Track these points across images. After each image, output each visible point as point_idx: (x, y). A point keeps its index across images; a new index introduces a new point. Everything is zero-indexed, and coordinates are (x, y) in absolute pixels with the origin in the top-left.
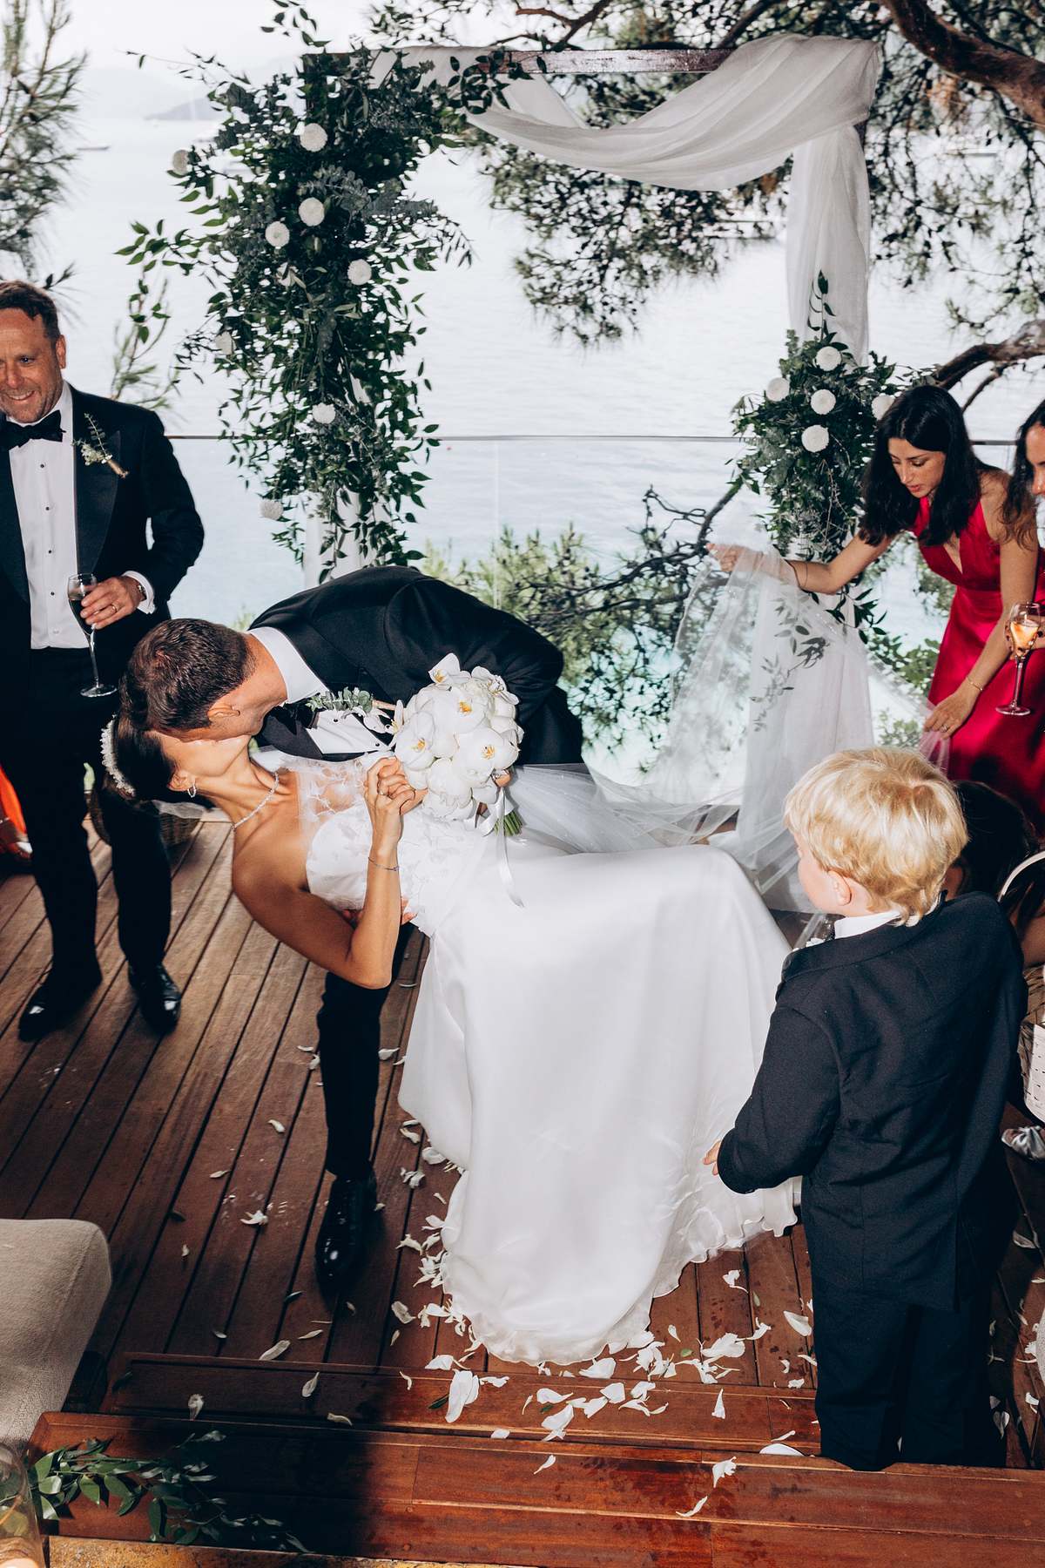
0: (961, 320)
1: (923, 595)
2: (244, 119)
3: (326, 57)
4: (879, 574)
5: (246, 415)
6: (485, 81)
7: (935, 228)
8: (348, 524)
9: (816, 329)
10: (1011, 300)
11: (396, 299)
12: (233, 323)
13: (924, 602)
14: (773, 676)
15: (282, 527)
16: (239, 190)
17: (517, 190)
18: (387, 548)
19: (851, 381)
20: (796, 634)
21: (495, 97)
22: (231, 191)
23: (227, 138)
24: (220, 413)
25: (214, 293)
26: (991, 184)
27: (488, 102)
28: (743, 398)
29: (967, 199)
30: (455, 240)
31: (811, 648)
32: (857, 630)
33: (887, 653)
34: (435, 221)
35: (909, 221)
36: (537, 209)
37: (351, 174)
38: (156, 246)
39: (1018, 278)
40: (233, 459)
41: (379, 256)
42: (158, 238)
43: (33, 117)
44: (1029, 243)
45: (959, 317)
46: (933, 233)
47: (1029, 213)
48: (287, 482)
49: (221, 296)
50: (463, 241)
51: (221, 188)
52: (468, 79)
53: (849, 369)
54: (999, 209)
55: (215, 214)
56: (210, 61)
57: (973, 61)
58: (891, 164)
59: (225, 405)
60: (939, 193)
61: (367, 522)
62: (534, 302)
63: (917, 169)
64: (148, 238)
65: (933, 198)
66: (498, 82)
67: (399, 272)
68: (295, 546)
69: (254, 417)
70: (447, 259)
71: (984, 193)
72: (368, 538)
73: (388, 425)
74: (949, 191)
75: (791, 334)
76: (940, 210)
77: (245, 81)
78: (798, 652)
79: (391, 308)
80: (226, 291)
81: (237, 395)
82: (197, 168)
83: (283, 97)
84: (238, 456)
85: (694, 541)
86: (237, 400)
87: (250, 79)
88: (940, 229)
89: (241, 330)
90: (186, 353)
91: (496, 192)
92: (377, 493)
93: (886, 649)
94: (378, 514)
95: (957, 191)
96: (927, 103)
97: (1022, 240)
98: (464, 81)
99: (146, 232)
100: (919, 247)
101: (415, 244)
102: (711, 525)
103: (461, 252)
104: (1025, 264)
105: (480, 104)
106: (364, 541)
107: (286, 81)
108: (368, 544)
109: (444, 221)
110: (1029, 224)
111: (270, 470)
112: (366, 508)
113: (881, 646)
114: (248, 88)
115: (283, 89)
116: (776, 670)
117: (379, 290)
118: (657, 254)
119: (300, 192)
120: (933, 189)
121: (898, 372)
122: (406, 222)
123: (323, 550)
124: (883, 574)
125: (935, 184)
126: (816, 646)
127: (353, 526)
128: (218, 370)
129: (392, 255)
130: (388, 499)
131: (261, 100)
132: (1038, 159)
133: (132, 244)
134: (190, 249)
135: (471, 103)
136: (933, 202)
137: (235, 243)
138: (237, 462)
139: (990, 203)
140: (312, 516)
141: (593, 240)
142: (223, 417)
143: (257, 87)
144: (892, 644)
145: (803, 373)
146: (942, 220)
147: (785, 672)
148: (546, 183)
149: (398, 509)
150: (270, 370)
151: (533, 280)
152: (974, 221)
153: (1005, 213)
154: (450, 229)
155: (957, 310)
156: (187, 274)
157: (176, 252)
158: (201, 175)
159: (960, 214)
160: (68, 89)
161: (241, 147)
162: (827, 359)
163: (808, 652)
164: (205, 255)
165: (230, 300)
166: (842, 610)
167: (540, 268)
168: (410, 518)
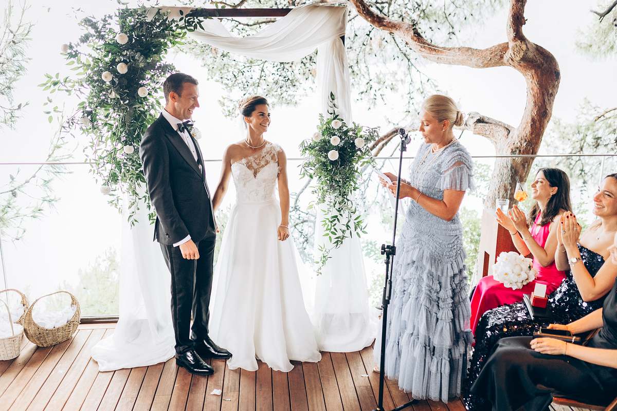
0: (389, 122)
1: (384, 224)
2: (92, 31)
3: (127, 10)
4: (366, 216)
5: (95, 152)
6: (194, 19)
7: (377, 89)
8: (141, 196)
9: (331, 114)
10: (407, 115)
11: (158, 103)
12: (90, 113)
13: (384, 227)
14: (323, 252)
15: (112, 198)
16: (91, 59)
17: (217, 74)
19: (346, 133)
20: (331, 235)
21: (198, 25)
22: (87, 60)
23: (85, 39)
24: (84, 151)
25: (80, 101)
26: (396, 74)
27: (195, 27)
28: (303, 141)
29: (388, 79)
31: (338, 241)
32: (356, 232)
33: (372, 248)
35: (368, 87)
36: (225, 81)
37: (139, 54)
38: (55, 84)
39: (409, 107)
40: (91, 170)
41: (151, 87)
42: (57, 80)
43: (14, 42)
44: (412, 94)
46: (377, 91)
48: (114, 178)
49: (84, 103)
51: (83, 59)
52: (187, 19)
53: (345, 129)
54: (400, 82)
55: (81, 70)
56: (79, 10)
57: (384, 24)
58: (359, 67)
59: (86, 148)
60: (378, 77)
62: (226, 116)
63: (369, 68)
64: (52, 80)
65: (376, 79)
66: (199, 20)
67: (160, 93)
68: (118, 207)
69: (99, 153)
71: (394, 77)
74: (381, 76)
75: (321, 115)
76: (379, 83)
77: (93, 18)
78: (333, 242)
80: (86, 101)
81: (92, 144)
82: (73, 51)
83: (109, 24)
84: (93, 169)
85: (293, 205)
86: (92, 147)
87: (95, 17)
89: (91, 116)
90: (67, 125)
91: (209, 74)
93: (371, 246)
95: (384, 77)
96: (371, 45)
97: (409, 93)
98: (185, 19)
99: (51, 78)
100: (372, 96)
104: (411, 102)
105: (192, 28)
106: (148, 203)
107: (110, 17)
110: (411, 88)
111: (106, 174)
113: (369, 245)
114: (94, 21)
115: (109, 21)
117: (151, 100)
118: (273, 98)
119: (117, 60)
120: (376, 75)
121: (364, 129)
122: (162, 73)
123: (130, 207)
124: (368, 216)
126: (340, 239)
127: (143, 197)
128: (82, 133)
129: (157, 86)
131: (100, 25)
132: (412, 65)
133: (45, 82)
134: (71, 84)
135: (188, 28)
136: (376, 80)
137: (90, 80)
138: (92, 172)
139: (397, 81)
140: (124, 193)
142: (86, 153)
143: (98, 19)
144: (373, 244)
145: (329, 131)
146: (380, 86)
147: (328, 251)
148: (228, 71)
150: (106, 133)
151: (225, 108)
152: (391, 87)
153: (402, 83)
155: (388, 119)
156: (70, 94)
157: (64, 86)
158: (74, 53)
159: (386, 84)
160: (28, 32)
161: (92, 44)
162: (335, 125)
163: (337, 242)
164: (77, 86)
165: (87, 104)
166: (349, 224)
167: (227, 103)
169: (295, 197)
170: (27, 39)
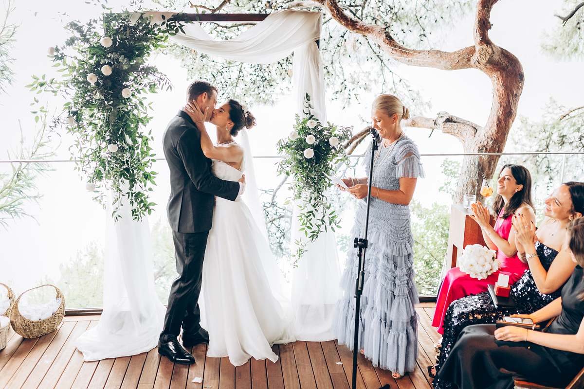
2: (78, 35)
3: (111, 15)
4: (341, 212)
5: (81, 150)
6: (176, 24)
8: (124, 192)
9: (307, 114)
11: (141, 104)
12: (75, 113)
14: (299, 246)
15: (97, 195)
16: (76, 62)
17: (197, 75)
18: (142, 202)
19: (321, 132)
20: (307, 229)
21: (179, 29)
22: (73, 62)
23: (71, 42)
24: (69, 150)
25: (66, 102)
26: (370, 74)
27: (177, 31)
28: (280, 140)
29: (362, 79)
30: (165, 81)
32: (330, 227)
33: (346, 242)
34: (157, 75)
35: (342, 87)
37: (122, 56)
38: (42, 85)
40: (76, 168)
41: (135, 88)
42: (43, 81)
45: (363, 120)
46: (351, 91)
47: (384, 84)
48: (98, 175)
49: (69, 103)
50: (168, 81)
51: (69, 61)
52: (169, 23)
53: (320, 128)
54: (373, 83)
55: (67, 72)
56: (65, 14)
57: (358, 27)
58: (334, 68)
59: (72, 146)
61: (133, 192)
63: (344, 69)
64: (39, 81)
66: (180, 24)
67: (143, 94)
68: (102, 203)
69: (84, 151)
70: (162, 89)
71: (368, 77)
72: (133, 198)
73: (140, 153)
74: (355, 76)
75: (297, 115)
76: (353, 83)
78: (308, 236)
79: (140, 108)
80: (72, 101)
81: (77, 143)
82: (59, 54)
83: (94, 28)
84: (78, 167)
85: (270, 201)
86: (77, 145)
87: (80, 21)
88: (353, 89)
89: (77, 115)
90: (53, 125)
92: (136, 180)
93: (346, 240)
94: (137, 189)
95: (358, 77)
96: (345, 47)
98: (167, 23)
99: (37, 79)
100: (347, 96)
101: (149, 83)
102: (276, 195)
103: (167, 85)
105: (174, 32)
106: (132, 200)
107: (95, 21)
108: (134, 201)
109: (160, 74)
110: (384, 88)
111: (91, 171)
112: (132, 186)
114: (79, 25)
115: (94, 25)
116: (300, 244)
117: (134, 100)
118: (251, 97)
119: (101, 63)
120: (350, 76)
121: (338, 128)
122: (145, 75)
123: (114, 203)
124: (343, 211)
125: (350, 74)
126: (315, 234)
127: (127, 194)
128: (68, 132)
129: (140, 87)
130: (141, 182)
131: (85, 29)
132: (385, 65)
133: (32, 83)
134: (57, 85)
135: (170, 32)
136: (350, 80)
137: (76, 82)
138: (77, 169)
139: (370, 81)
140: (108, 189)
141: (226, 92)
142: (71, 151)
143: (83, 23)
144: (348, 238)
145: (305, 131)
146: (354, 86)
147: (304, 244)
149: (145, 186)
150: (91, 132)
152: (365, 86)
153: (375, 83)
154: (163, 77)
156: (56, 95)
157: (51, 87)
158: (60, 56)
159: (360, 84)
160: (13, 33)
161: (77, 47)
162: (311, 124)
163: (312, 236)
164: (63, 88)
165: (73, 105)
166: (324, 219)
168: (150, 189)
169: (272, 193)
170: (12, 40)
